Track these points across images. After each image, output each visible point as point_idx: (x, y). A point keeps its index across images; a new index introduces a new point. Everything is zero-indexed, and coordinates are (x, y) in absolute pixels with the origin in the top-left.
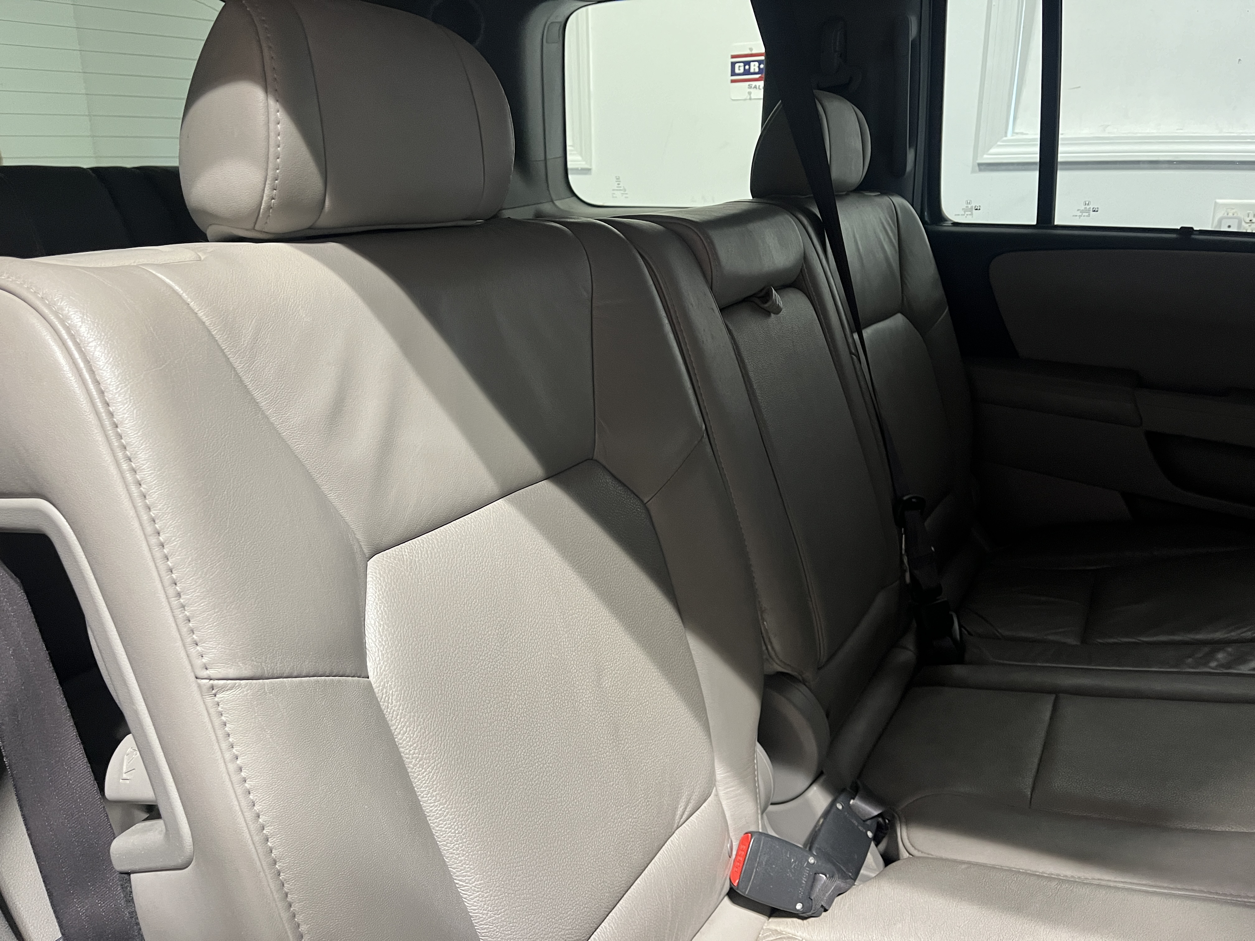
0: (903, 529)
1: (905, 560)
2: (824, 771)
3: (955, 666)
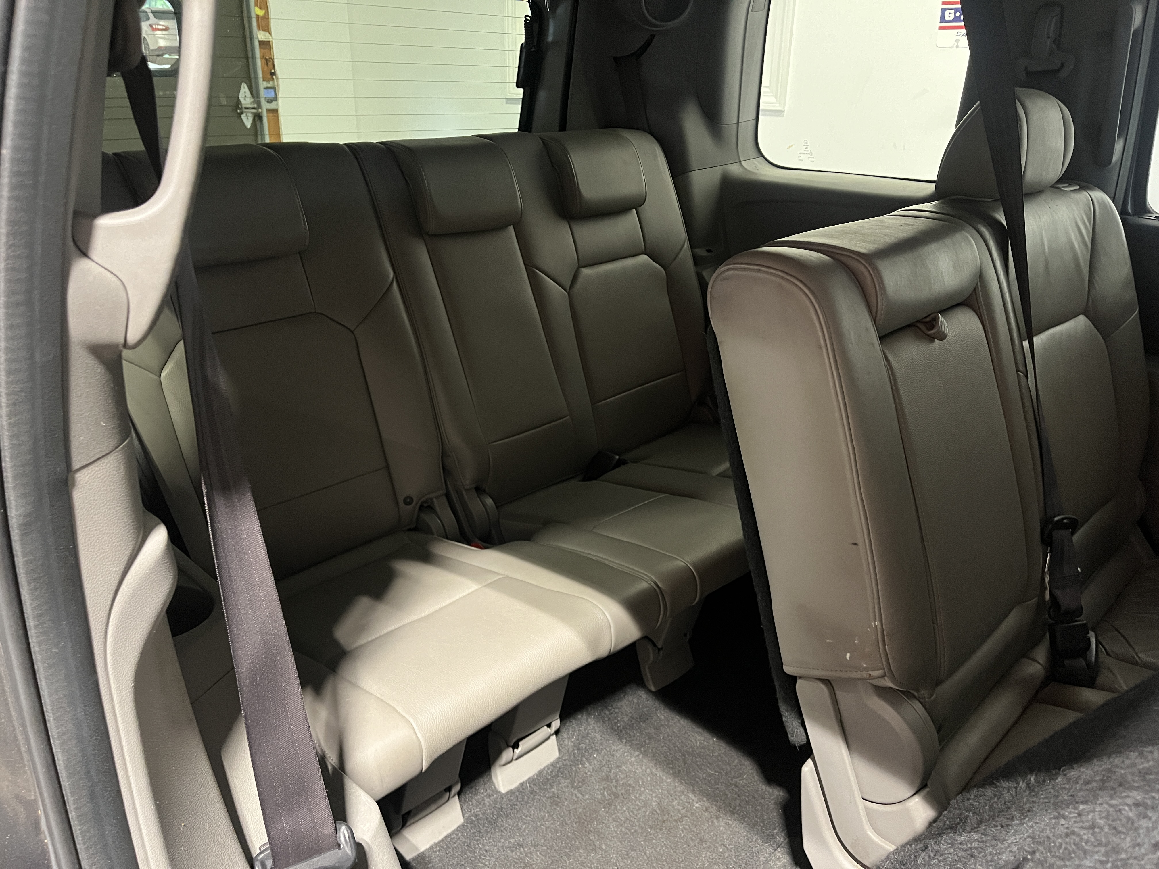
0: (1049, 548)
1: (1047, 579)
2: (929, 784)
3: (1084, 688)
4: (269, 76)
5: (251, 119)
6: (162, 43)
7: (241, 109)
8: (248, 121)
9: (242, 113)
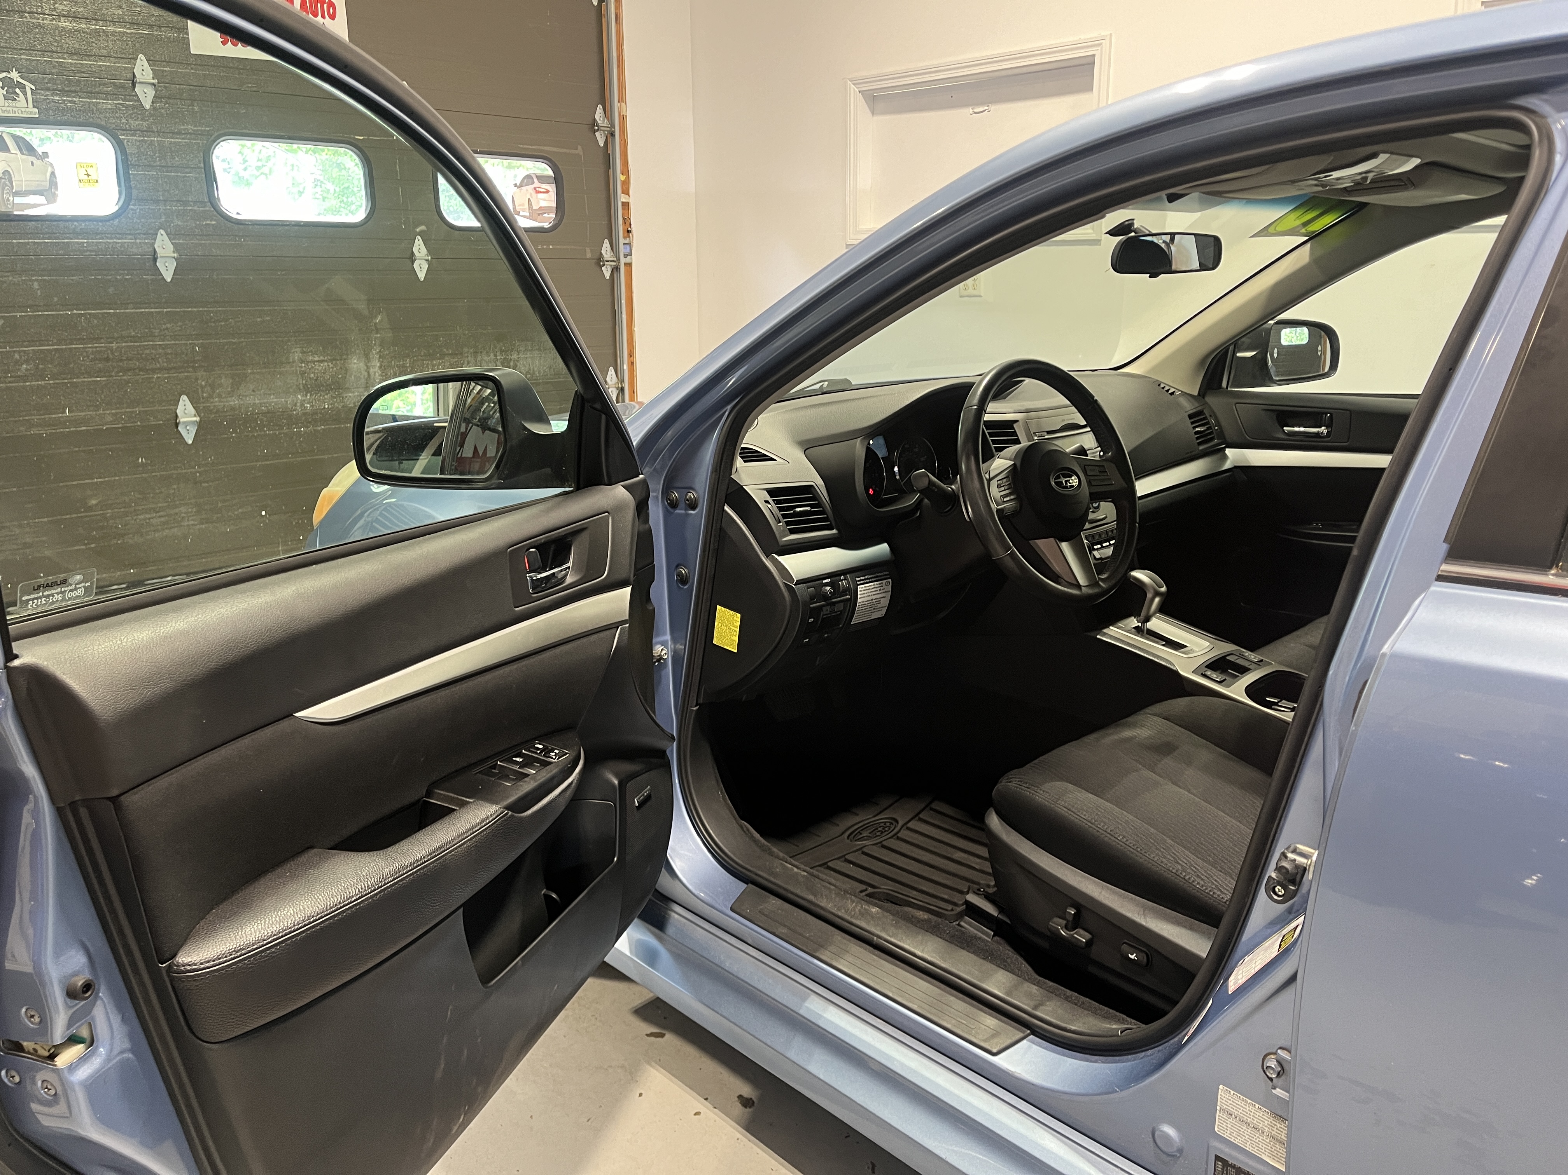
4: (626, 234)
5: (610, 272)
6: (544, 204)
7: (603, 261)
8: (607, 272)
9: (604, 265)
